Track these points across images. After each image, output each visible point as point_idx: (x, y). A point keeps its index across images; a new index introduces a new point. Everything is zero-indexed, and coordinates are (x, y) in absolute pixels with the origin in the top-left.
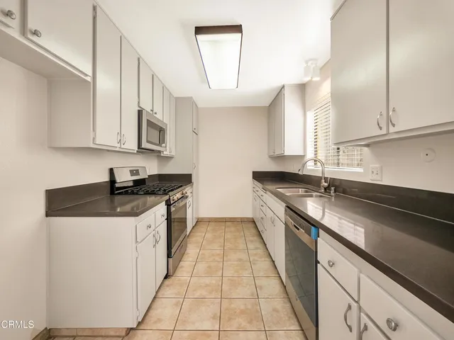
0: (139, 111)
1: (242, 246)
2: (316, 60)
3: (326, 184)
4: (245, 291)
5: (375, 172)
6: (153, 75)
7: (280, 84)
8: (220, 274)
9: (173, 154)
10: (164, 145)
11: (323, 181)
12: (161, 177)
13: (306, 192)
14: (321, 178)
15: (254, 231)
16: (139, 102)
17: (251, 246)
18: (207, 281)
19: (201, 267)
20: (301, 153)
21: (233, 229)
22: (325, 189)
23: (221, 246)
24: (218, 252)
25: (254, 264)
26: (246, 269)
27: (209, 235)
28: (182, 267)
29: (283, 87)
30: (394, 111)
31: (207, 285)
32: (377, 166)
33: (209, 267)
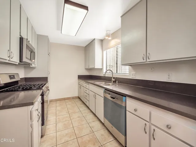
0: (20, 38)
1: (77, 110)
2: (110, 31)
3: (114, 80)
4: (86, 131)
5: (133, 75)
6: (27, 18)
7: (93, 38)
8: (72, 126)
9: (36, 66)
10: (33, 61)
11: (113, 78)
12: (26, 79)
13: (105, 83)
14: (112, 77)
15: (81, 102)
16: (20, 33)
17: (81, 109)
18: (66, 132)
19: (60, 125)
20: (101, 68)
21: (70, 103)
22: (113, 82)
23: (67, 112)
24: (66, 115)
25: (86, 117)
26: (83, 121)
27: (58, 108)
28: (48, 129)
29: (94, 39)
30: (149, 54)
31: (67, 134)
32: (134, 73)
33: (65, 124)
